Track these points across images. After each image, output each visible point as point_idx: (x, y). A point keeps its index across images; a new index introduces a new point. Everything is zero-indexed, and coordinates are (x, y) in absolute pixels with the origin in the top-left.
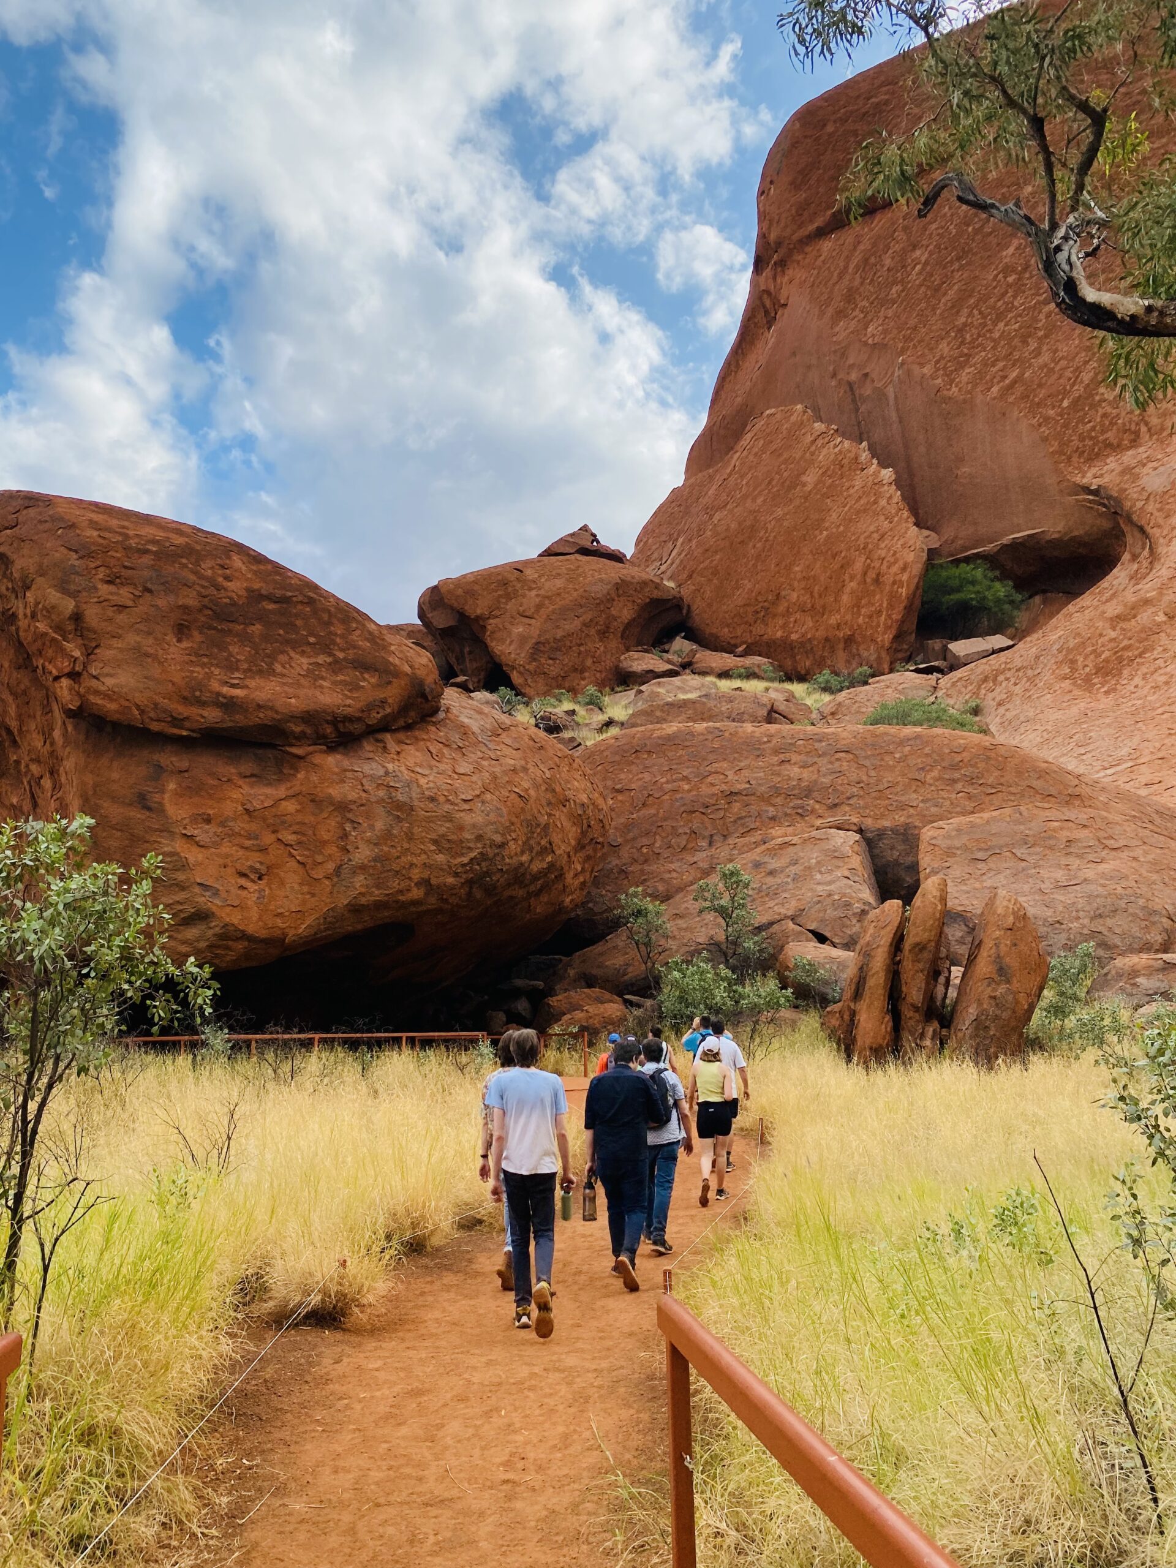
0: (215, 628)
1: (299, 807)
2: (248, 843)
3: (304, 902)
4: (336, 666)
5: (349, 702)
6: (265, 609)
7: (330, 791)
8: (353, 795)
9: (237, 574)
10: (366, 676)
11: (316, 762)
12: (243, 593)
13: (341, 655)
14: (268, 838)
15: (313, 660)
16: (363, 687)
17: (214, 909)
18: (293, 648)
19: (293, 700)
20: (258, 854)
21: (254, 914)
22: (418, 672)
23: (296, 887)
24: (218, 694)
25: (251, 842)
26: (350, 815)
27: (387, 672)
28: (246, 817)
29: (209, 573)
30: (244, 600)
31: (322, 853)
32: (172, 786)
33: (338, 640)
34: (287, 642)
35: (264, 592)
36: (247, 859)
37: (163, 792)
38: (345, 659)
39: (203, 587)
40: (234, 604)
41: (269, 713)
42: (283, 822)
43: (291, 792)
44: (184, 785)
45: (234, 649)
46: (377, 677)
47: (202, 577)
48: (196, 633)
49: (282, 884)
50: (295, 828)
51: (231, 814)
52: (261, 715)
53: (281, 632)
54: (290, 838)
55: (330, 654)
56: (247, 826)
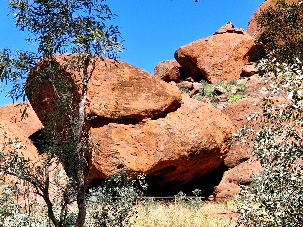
0: (122, 89)
1: (145, 135)
2: (132, 146)
3: (147, 161)
4: (153, 96)
5: (156, 106)
6: (134, 81)
7: (153, 131)
8: (158, 132)
9: (126, 73)
10: (161, 98)
11: (149, 123)
12: (128, 78)
13: (154, 92)
14: (138, 144)
15: (147, 95)
16: (160, 101)
17: (125, 164)
18: (141, 92)
19: (142, 107)
20: (135, 148)
21: (135, 165)
22: (175, 95)
23: (145, 157)
24: (123, 107)
25: (133, 145)
26: (158, 137)
27: (167, 96)
28: (132, 139)
29: (119, 74)
30: (129, 80)
31: (151, 148)
32: (113, 131)
33: (153, 88)
34: (140, 90)
35: (133, 77)
36: (132, 150)
37: (111, 133)
38: (155, 93)
39: (119, 78)
40: (126, 81)
41: (137, 111)
42: (141, 140)
43: (143, 131)
44: (116, 131)
45: (127, 94)
46: (164, 98)
47: (118, 75)
48: (117, 91)
49: (142, 156)
50: (144, 141)
51: (128, 138)
52: (134, 112)
53: (138, 88)
54: (143, 144)
55: (151, 92)
56: (132, 141)
